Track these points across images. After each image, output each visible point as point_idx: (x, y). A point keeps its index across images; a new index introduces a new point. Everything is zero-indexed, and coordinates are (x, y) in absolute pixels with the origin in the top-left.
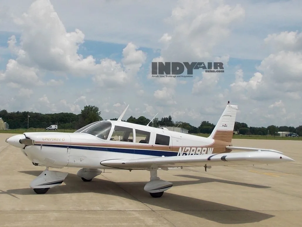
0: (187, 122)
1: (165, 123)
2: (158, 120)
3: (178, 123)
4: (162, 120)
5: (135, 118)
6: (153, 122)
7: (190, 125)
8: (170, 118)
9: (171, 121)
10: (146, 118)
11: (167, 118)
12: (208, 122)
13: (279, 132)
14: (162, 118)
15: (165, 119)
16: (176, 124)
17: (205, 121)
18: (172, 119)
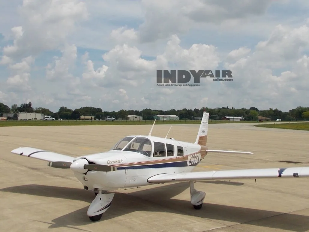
0: (46, 108)
1: (24, 109)
2: (17, 106)
3: (38, 109)
4: (22, 106)
6: (11, 109)
7: (49, 111)
8: (30, 104)
9: (31, 107)
10: (4, 105)
11: (27, 104)
12: (66, 107)
13: (129, 116)
14: (22, 104)
15: (24, 105)
16: (36, 110)
17: (63, 106)
18: (32, 105)
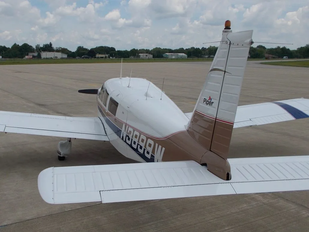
1: (46, 49)
2: (40, 46)
3: (58, 49)
4: (44, 46)
5: (18, 45)
6: (35, 49)
8: (51, 44)
9: (52, 47)
10: (29, 45)
11: (48, 45)
12: (83, 47)
13: (140, 54)
14: (44, 45)
15: (46, 45)
16: (56, 49)
17: (80, 46)
